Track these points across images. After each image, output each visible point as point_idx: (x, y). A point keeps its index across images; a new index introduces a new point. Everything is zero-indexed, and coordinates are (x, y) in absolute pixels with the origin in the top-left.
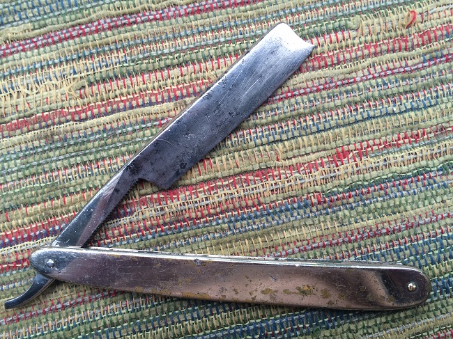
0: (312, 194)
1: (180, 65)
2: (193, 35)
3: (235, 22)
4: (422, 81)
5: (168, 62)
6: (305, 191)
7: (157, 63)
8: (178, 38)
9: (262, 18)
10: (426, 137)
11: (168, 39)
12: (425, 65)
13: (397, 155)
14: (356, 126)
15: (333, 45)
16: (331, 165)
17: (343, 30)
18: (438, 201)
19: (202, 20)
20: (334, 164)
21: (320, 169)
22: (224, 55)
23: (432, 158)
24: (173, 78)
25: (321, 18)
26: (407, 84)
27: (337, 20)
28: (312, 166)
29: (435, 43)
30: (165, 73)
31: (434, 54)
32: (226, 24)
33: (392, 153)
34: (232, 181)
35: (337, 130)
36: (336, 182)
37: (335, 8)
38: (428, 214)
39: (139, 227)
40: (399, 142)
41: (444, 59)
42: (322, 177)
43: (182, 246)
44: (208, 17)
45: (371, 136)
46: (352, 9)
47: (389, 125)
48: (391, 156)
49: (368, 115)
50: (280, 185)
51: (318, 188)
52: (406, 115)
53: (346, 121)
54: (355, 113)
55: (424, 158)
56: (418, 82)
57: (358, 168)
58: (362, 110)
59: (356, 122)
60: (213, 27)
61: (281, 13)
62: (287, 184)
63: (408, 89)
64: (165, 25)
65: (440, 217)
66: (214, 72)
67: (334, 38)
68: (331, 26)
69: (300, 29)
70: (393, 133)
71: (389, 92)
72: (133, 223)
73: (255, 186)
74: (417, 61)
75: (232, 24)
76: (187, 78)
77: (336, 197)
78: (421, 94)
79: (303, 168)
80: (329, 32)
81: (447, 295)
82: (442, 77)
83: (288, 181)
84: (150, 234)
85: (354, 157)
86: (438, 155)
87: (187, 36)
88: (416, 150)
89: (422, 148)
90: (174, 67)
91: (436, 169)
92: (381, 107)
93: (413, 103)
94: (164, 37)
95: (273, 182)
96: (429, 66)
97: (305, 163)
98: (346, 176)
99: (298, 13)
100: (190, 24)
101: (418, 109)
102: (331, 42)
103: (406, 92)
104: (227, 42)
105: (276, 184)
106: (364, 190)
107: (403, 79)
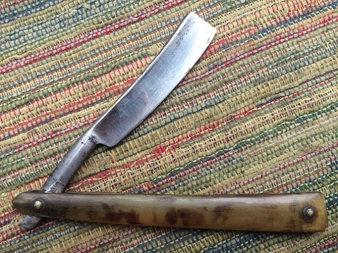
0: (143, 184)
1: (27, 103)
2: (33, 79)
3: (64, 64)
4: (211, 84)
5: (18, 103)
6: (137, 182)
7: (10, 105)
8: (23, 84)
9: (83, 58)
10: (220, 125)
11: (15, 86)
12: (210, 72)
13: (201, 143)
14: (167, 127)
15: (140, 69)
16: (154, 160)
17: (145, 57)
18: (238, 172)
19: (38, 67)
20: (156, 159)
21: (146, 163)
22: (59, 90)
23: (228, 141)
24: (24, 114)
25: (127, 51)
26: (199, 89)
27: (140, 50)
28: (140, 162)
29: (215, 55)
30: (17, 111)
31: (216, 63)
32: (57, 67)
33: (197, 142)
34: (81, 184)
35: (153, 132)
36: (160, 171)
37: (136, 41)
38: (233, 183)
39: (17, 232)
40: (201, 133)
41: (224, 65)
42: (148, 170)
43: (52, 240)
44: (43, 64)
45: (180, 132)
46: (150, 40)
47: (191, 121)
48: (197, 144)
49: (174, 117)
50: (118, 181)
51: (147, 178)
52: (203, 112)
53: (159, 124)
54: (165, 117)
55: (222, 142)
56: (207, 86)
57: (174, 158)
58: (169, 114)
59: (167, 123)
60: (48, 71)
61: (97, 51)
62: (123, 180)
63: (201, 93)
64: (10, 76)
65: (242, 184)
66: (53, 104)
67: (139, 64)
68: (136, 56)
69: (113, 61)
70: (196, 127)
71: (187, 97)
72: (12, 229)
73: (99, 185)
74: (203, 70)
75: (62, 66)
76: (34, 112)
77: (161, 183)
78: (211, 94)
79: (133, 165)
80: (135, 60)
81: (258, 242)
82: (225, 79)
83: (123, 177)
84: (26, 235)
85: (169, 150)
86: (232, 138)
87: (29, 81)
88: (215, 137)
89: (219, 134)
90: (23, 105)
91: (232, 148)
92: (183, 110)
93: (207, 102)
94: (11, 85)
95: (112, 180)
96: (214, 72)
97: (134, 161)
98: (166, 166)
99: (110, 49)
100: (29, 71)
101: (211, 106)
102: (138, 68)
103: (200, 95)
104: (60, 80)
105: (114, 181)
106: (181, 174)
107: (196, 86)
